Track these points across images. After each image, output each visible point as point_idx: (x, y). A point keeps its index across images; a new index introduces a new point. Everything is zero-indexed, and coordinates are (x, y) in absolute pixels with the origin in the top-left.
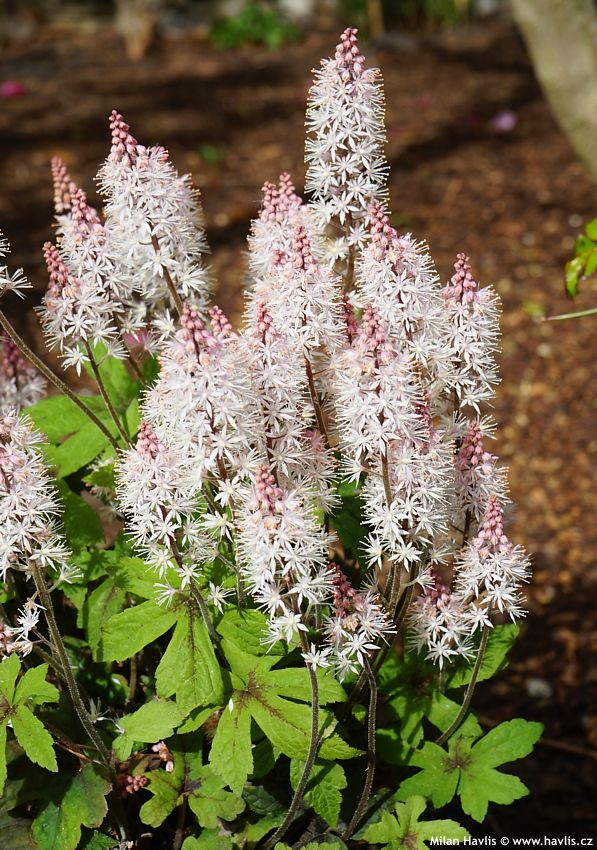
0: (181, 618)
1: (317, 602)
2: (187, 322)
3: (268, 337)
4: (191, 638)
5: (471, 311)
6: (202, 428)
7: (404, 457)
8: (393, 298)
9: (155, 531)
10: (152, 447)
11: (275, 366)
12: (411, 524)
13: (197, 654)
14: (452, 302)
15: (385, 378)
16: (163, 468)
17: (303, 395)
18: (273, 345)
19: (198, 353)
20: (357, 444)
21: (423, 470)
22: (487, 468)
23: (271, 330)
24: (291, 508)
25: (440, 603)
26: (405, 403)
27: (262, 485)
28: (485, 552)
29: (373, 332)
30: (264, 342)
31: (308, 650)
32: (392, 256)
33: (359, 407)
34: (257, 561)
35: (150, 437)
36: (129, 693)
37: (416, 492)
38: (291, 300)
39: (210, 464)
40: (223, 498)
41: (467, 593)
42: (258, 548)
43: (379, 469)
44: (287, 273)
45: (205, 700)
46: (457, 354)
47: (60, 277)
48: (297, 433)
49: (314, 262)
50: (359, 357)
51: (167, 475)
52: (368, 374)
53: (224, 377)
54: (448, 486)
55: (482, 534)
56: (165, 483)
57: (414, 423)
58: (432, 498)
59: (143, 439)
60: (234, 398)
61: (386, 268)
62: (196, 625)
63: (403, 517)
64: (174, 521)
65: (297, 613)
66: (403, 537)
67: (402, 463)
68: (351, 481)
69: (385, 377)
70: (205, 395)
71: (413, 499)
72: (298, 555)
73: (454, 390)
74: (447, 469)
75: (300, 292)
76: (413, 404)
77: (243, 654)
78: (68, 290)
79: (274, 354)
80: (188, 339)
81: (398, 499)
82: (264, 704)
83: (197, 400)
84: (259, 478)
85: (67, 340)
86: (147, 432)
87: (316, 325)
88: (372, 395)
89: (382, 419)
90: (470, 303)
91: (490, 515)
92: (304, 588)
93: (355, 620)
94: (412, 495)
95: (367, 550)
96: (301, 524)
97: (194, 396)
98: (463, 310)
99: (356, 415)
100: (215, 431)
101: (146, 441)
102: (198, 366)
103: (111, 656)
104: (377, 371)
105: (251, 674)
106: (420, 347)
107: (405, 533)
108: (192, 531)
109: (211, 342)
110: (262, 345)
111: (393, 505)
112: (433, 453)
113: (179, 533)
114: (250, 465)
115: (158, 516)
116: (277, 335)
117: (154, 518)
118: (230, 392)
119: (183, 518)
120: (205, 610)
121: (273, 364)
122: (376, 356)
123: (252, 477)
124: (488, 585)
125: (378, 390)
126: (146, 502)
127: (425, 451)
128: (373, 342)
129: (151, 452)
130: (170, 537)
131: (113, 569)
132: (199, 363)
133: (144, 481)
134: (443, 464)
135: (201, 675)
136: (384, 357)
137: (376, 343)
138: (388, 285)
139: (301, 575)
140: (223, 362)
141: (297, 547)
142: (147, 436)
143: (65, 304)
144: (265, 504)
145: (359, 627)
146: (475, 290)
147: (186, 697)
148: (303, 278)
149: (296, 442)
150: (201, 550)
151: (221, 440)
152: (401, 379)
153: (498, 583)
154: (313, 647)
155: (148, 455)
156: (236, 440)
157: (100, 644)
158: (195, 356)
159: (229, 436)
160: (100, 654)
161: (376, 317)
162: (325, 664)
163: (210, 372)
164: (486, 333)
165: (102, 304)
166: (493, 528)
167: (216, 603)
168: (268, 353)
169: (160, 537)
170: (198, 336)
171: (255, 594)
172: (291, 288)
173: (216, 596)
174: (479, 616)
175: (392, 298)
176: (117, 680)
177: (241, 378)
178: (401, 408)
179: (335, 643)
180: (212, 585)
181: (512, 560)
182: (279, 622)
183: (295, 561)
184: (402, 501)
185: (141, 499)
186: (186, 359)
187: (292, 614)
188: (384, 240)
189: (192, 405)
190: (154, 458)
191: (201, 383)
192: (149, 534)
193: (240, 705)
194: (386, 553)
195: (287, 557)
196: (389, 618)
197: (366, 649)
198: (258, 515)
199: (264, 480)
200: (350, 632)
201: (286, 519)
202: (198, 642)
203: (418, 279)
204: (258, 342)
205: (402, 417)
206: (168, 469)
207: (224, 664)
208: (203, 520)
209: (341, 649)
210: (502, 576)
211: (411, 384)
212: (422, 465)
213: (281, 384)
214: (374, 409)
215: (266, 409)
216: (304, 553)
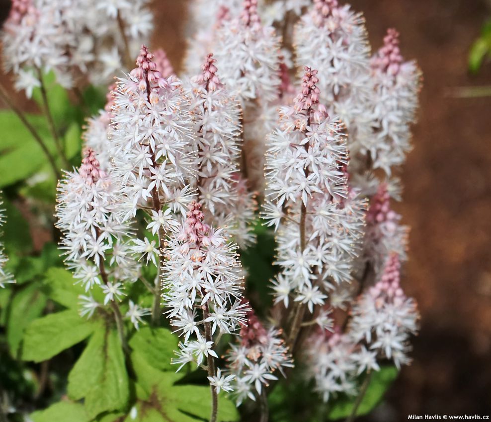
0: (98, 329)
1: (228, 331)
2: (142, 62)
3: (211, 85)
4: (105, 348)
5: (395, 83)
6: (144, 161)
7: (323, 209)
8: (327, 63)
9: (88, 249)
10: (94, 173)
11: (215, 113)
12: (320, 270)
13: (109, 365)
14: (378, 72)
15: (316, 135)
16: (102, 193)
17: (236, 142)
18: (215, 93)
19: (149, 93)
20: (280, 193)
21: (338, 222)
22: (391, 226)
23: (215, 79)
24: (217, 245)
25: (332, 342)
26: (330, 160)
27: (193, 220)
28: (381, 301)
29: (309, 92)
30: (207, 89)
31: (214, 374)
32: (331, 24)
33: (288, 159)
34: (179, 289)
35: (94, 163)
36: (38, 389)
37: (329, 242)
38: (235, 53)
39: (146, 194)
40: (154, 227)
41: (358, 336)
42: (182, 278)
43: (297, 217)
44: (234, 28)
45: (111, 405)
46: (376, 120)
47: (22, 7)
48: (226, 175)
49: (259, 21)
50: (294, 114)
51: (105, 200)
52: (301, 130)
53: (170, 117)
54: (358, 240)
55: (380, 286)
56: (102, 206)
57: (334, 179)
58: (342, 249)
59: (86, 164)
60: (176, 137)
61: (323, 34)
62: (110, 337)
63: (313, 263)
64: (105, 241)
65: (208, 340)
66: (311, 280)
67: (320, 214)
68: (270, 225)
69: (314, 135)
70: (150, 132)
71: (325, 247)
72: (217, 287)
73: (369, 152)
74: (359, 224)
75: (244, 47)
76: (337, 162)
77: (150, 368)
78: (28, 20)
79: (215, 102)
80: (141, 78)
81: (311, 246)
82: (164, 415)
83: (143, 135)
84: (189, 213)
85: (22, 65)
86: (91, 159)
87: (254, 78)
88: (302, 150)
89: (307, 172)
90: (395, 75)
91: (388, 269)
92: (218, 318)
93: (258, 351)
94: (324, 244)
95: (275, 288)
96: (223, 260)
97: (140, 131)
98: (386, 81)
99: (284, 166)
100: (155, 165)
101: (90, 167)
102: (148, 103)
103: (30, 355)
104: (309, 128)
105: (155, 387)
106: (345, 110)
107: (314, 277)
108: (120, 253)
109: (161, 83)
110: (205, 91)
111: (306, 251)
112: (348, 208)
113: (109, 254)
114: (183, 200)
115: (91, 235)
116: (219, 85)
117: (88, 237)
118: (173, 131)
119: (114, 239)
120: (121, 326)
121: (213, 110)
122: (308, 114)
123: (183, 211)
124: (379, 332)
125: (306, 146)
126: (82, 221)
127: (341, 206)
128: (308, 102)
129: (93, 177)
130: (100, 256)
131: (39, 278)
132: (149, 101)
133: (83, 202)
134: (356, 219)
135: (110, 383)
136: (317, 116)
137: (311, 103)
138: (323, 50)
139: (218, 306)
140: (171, 103)
141: (217, 280)
142: (91, 162)
143: (23, 31)
144: (193, 238)
145: (260, 358)
146: (399, 63)
147: (94, 401)
148: (247, 34)
149: (224, 183)
150: (126, 271)
151: (160, 174)
152: (330, 138)
153: (389, 331)
154: (219, 371)
155: (90, 179)
156: (173, 175)
157: (21, 343)
158: (146, 94)
159: (167, 171)
160: (20, 352)
161: (314, 79)
162: (228, 388)
163: (158, 111)
164: (405, 104)
165: (56, 35)
166: (390, 281)
167: (133, 320)
168: (209, 99)
169: (91, 255)
170: (150, 77)
171: (173, 318)
172: (236, 42)
173: (134, 313)
174: (368, 360)
175: (325, 62)
176: (28, 376)
177: (185, 118)
178: (325, 164)
179: (236, 369)
180: (131, 303)
181: (404, 312)
182: (192, 346)
183: (215, 293)
184: (314, 248)
185: (78, 218)
186: (137, 96)
187: (205, 340)
188: (325, 9)
189: (138, 139)
190: (94, 182)
191: (149, 119)
192: (81, 251)
193: (142, 414)
194: (293, 293)
195: (207, 288)
196: (288, 352)
197: (265, 379)
198: (185, 247)
199: (195, 216)
200: (252, 361)
201: (211, 254)
202: (111, 352)
203: (351, 49)
204: (202, 88)
205: (326, 173)
206: (106, 194)
207: (132, 375)
208: (132, 244)
209: (242, 376)
210: (394, 325)
211: (338, 144)
212: (337, 218)
213: (219, 129)
214: (302, 162)
215: (200, 150)
216: (223, 286)
